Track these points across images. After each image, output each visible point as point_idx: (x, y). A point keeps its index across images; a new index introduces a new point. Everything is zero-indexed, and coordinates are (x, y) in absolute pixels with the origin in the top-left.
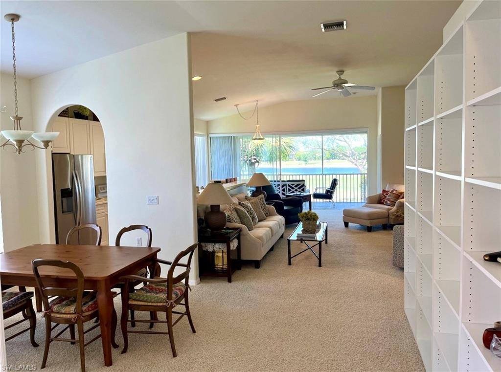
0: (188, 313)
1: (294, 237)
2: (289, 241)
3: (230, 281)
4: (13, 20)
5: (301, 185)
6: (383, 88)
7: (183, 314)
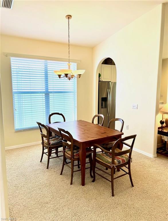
0: (129, 173)
4: (69, 18)
7: (127, 173)
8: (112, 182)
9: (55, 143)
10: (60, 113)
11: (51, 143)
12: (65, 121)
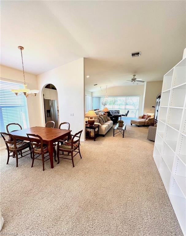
0: (79, 152)
1: (116, 128)
2: (114, 129)
3: (95, 141)
4: (21, 49)
5: (118, 112)
6: (147, 82)
7: (78, 152)
8: (72, 159)
9: (21, 146)
10: (16, 123)
11: (18, 147)
12: (21, 129)
